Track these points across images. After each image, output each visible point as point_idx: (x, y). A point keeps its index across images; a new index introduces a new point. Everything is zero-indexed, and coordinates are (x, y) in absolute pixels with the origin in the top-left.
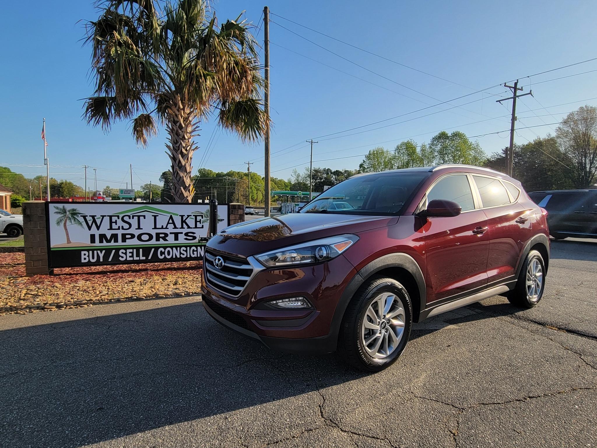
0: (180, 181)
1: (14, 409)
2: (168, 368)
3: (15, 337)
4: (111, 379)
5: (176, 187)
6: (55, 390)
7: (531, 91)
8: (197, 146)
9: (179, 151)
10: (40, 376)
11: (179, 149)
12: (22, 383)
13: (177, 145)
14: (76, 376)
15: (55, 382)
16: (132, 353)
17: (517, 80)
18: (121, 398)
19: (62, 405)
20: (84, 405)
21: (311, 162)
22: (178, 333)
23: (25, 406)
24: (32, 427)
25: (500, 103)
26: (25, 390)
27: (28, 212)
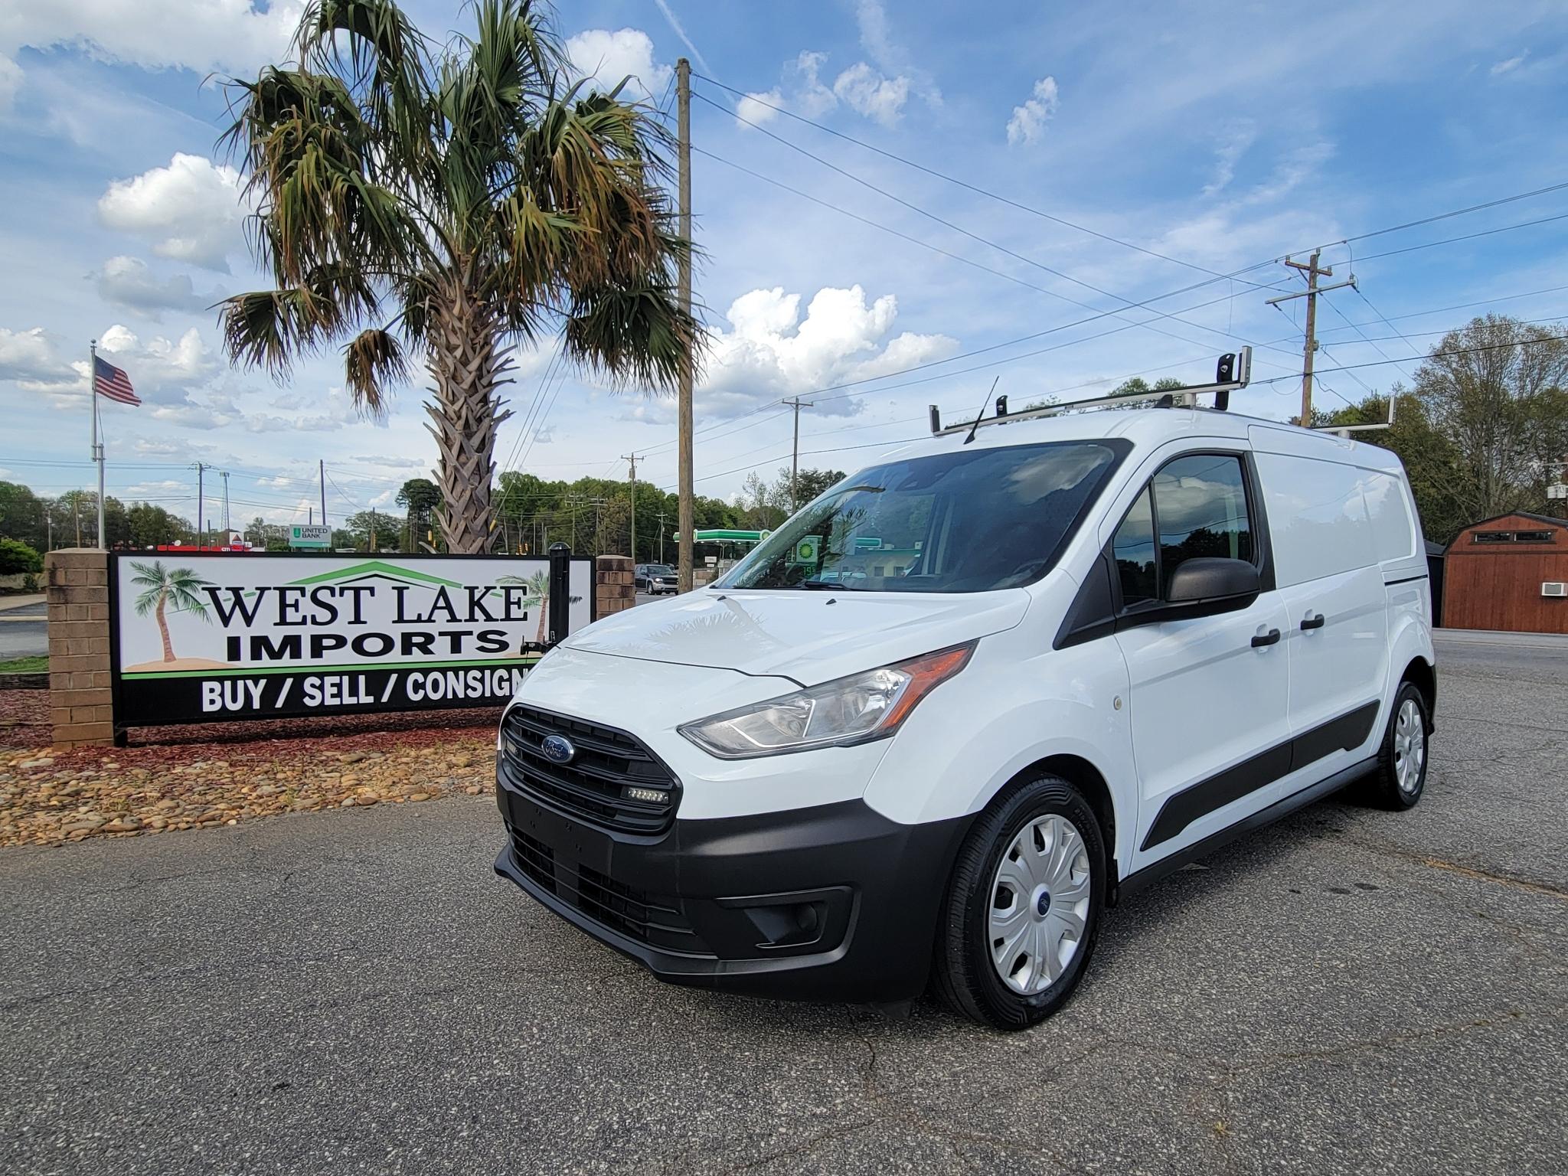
0: (462, 499)
1: (47, 1092)
2: (454, 980)
3: (34, 907)
4: (303, 1008)
5: (451, 516)
6: (154, 1040)
7: (1352, 277)
8: (508, 410)
9: (462, 422)
10: (110, 1004)
11: (459, 418)
12: (63, 1023)
13: (456, 407)
14: (208, 1003)
15: (155, 1020)
16: (354, 943)
17: (1318, 250)
18: (336, 1056)
19: (178, 1079)
20: (235, 1078)
21: (795, 455)
22: (472, 890)
23: (75, 1084)
24: (100, 1138)
25: (1276, 306)
26: (72, 1042)
27: (61, 580)
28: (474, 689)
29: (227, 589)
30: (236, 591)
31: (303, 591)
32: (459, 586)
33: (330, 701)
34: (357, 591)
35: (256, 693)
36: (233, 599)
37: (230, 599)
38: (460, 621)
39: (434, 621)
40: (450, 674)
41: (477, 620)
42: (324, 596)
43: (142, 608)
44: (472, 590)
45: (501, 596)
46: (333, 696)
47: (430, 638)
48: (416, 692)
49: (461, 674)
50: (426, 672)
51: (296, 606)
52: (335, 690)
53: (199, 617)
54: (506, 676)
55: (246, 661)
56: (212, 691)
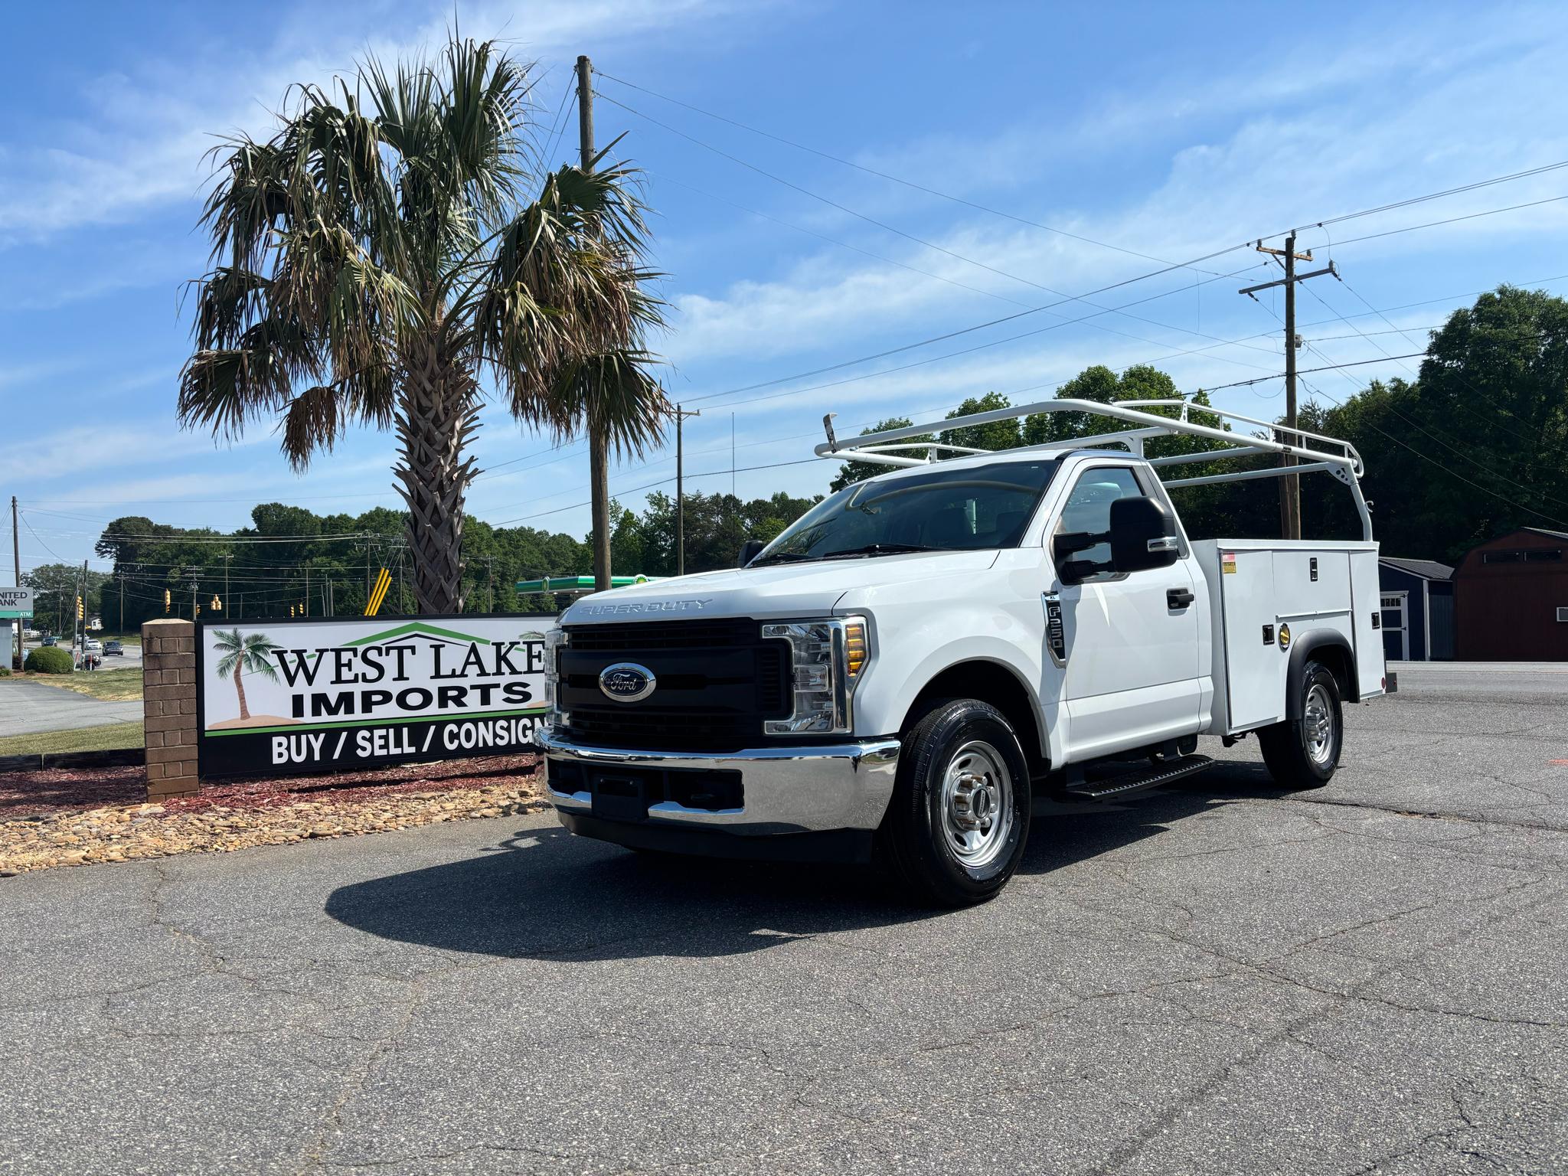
7: (1331, 263)
13: (429, 468)
17: (1293, 232)
25: (1252, 296)
27: (157, 648)
28: (502, 738)
29: (292, 651)
30: (300, 653)
31: (355, 651)
32: (486, 642)
33: (378, 752)
34: (400, 650)
35: (317, 746)
36: (297, 661)
37: (295, 661)
38: (489, 675)
39: (466, 676)
40: (481, 725)
41: (503, 674)
42: (373, 655)
43: (222, 671)
44: (498, 645)
45: (524, 650)
46: (381, 747)
47: (462, 692)
48: (451, 742)
49: (491, 724)
50: (459, 723)
51: (349, 665)
52: (382, 742)
53: (269, 678)
54: (529, 725)
55: (308, 717)
56: (280, 745)
